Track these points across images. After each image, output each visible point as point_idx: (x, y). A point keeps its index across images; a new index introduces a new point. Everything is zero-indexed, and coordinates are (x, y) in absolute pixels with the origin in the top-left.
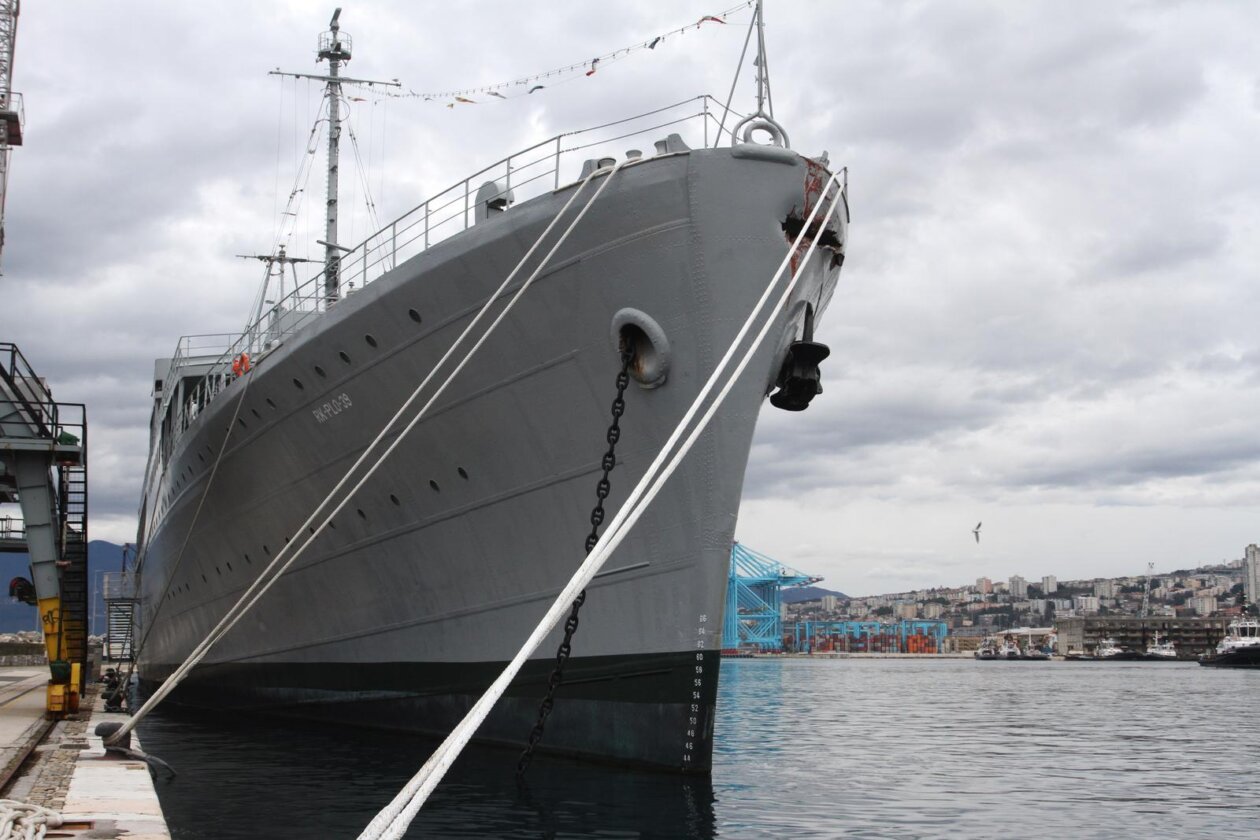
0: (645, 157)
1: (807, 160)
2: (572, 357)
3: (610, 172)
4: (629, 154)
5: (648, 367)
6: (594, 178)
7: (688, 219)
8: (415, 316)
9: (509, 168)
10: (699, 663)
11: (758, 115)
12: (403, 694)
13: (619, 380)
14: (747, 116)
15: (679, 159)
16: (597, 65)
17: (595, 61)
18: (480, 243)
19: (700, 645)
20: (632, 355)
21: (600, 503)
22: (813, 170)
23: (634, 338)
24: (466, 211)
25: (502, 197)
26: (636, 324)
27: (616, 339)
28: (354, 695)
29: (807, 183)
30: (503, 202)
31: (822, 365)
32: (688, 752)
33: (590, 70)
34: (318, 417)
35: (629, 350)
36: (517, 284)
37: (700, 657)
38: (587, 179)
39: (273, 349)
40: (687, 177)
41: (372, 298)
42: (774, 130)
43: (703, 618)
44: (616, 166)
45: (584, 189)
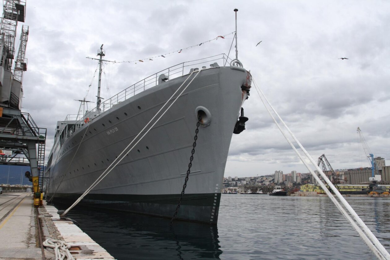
0: (207, 68)
1: (247, 71)
2: (183, 118)
3: (198, 72)
4: (203, 67)
5: (205, 121)
6: (194, 73)
7: (218, 84)
8: (139, 107)
9: (169, 70)
10: (216, 196)
11: (236, 59)
12: (125, 202)
13: (197, 124)
14: (233, 59)
15: (217, 69)
16: (181, 51)
17: (181, 50)
18: (160, 89)
19: (216, 192)
21: (192, 155)
22: (248, 74)
23: (201, 113)
24: (156, 81)
25: (166, 78)
26: (203, 110)
27: (196, 114)
28: (111, 202)
29: (247, 77)
30: (166, 79)
31: (246, 123)
32: (212, 219)
33: (180, 51)
34: (108, 133)
35: (200, 117)
36: (175, 98)
37: (216, 195)
38: (192, 73)
39: (97, 116)
40: (219, 74)
41: (127, 103)
42: (238, 63)
43: (217, 185)
44: (200, 70)
45: (191, 75)
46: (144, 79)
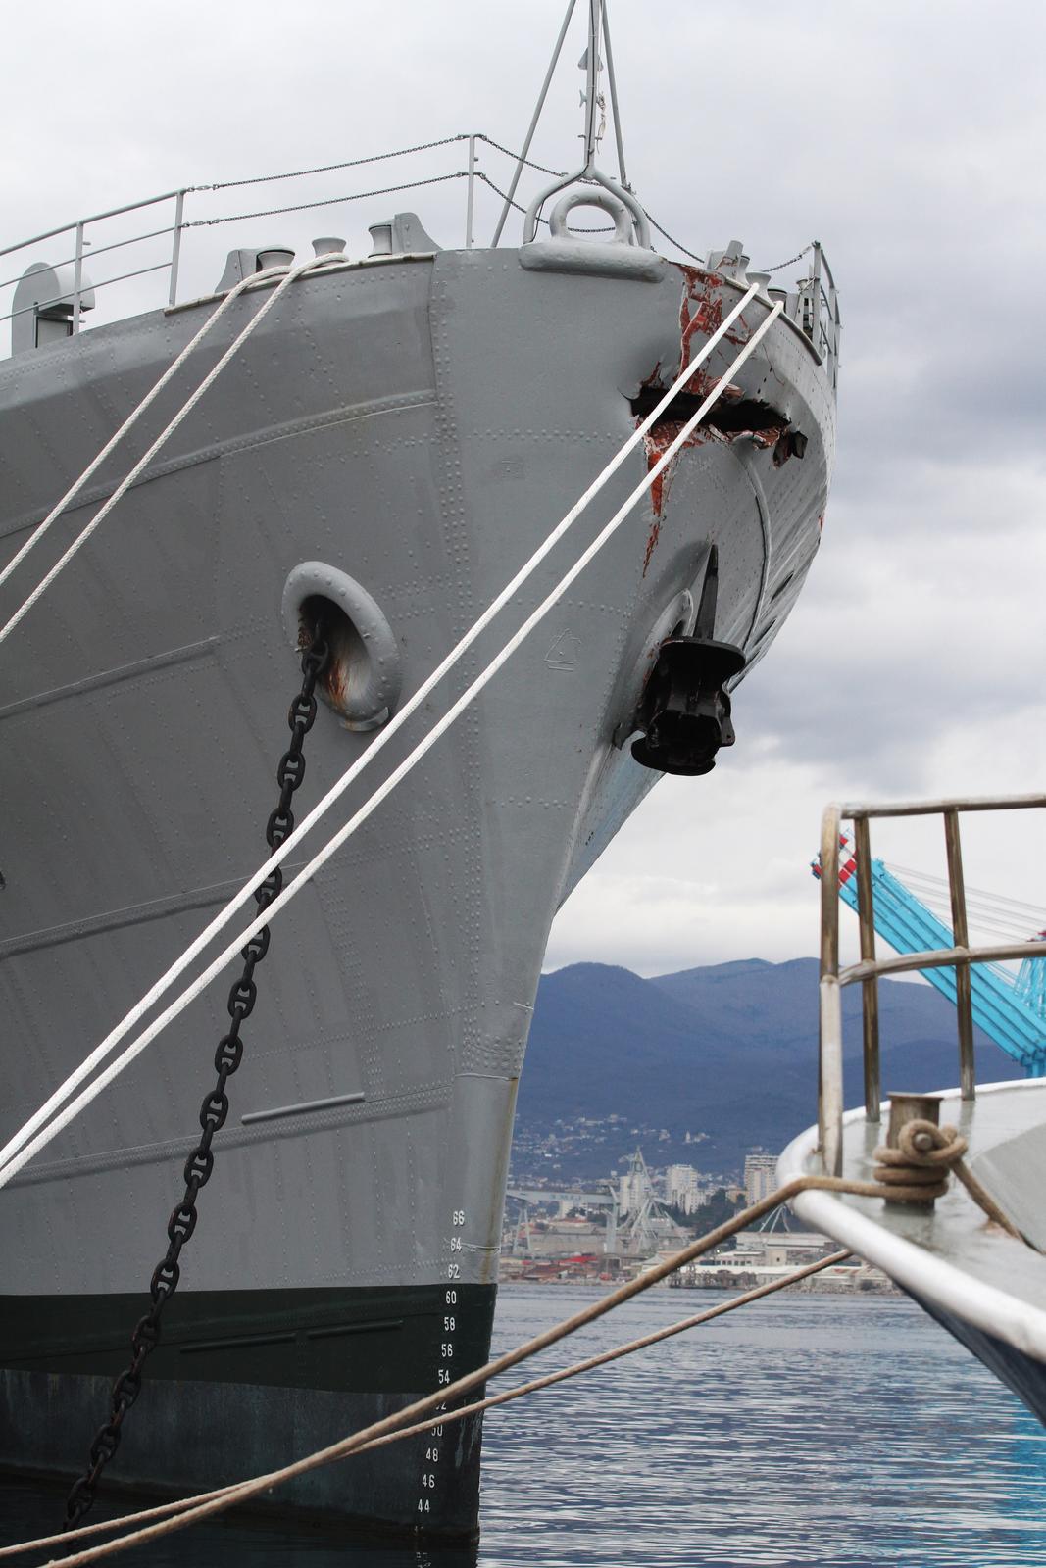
0: (348, 256)
2: (210, 650)
3: (279, 282)
4: (319, 245)
5: (355, 684)
6: (245, 292)
7: (430, 392)
9: (81, 243)
10: (451, 1310)
11: (583, 175)
13: (295, 712)
15: (415, 268)
19: (453, 1273)
20: (323, 658)
22: (699, 288)
23: (327, 624)
26: (331, 596)
27: (293, 624)
29: (686, 316)
32: (426, 1493)
35: (317, 648)
37: (451, 1297)
38: (233, 292)
40: (430, 307)
43: (459, 1217)
44: (297, 266)
45: (229, 308)
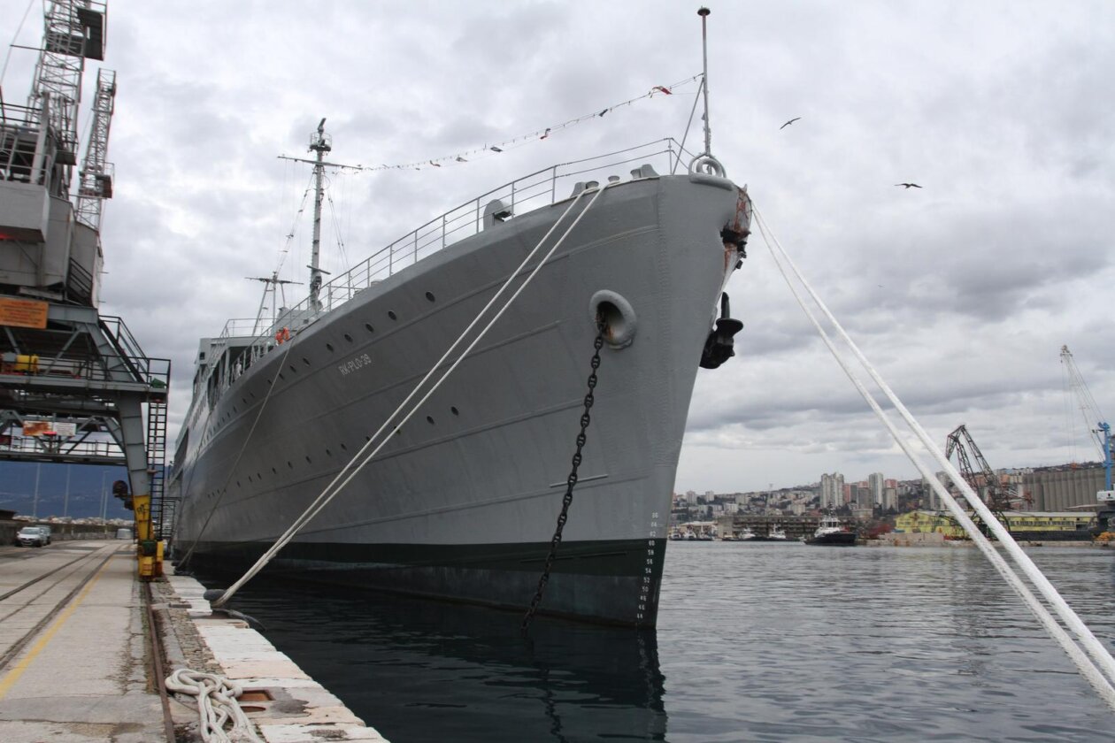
0: (622, 181)
1: (738, 188)
2: (556, 326)
3: (597, 191)
4: (610, 179)
5: (618, 333)
6: (584, 195)
7: (655, 226)
8: (430, 297)
9: (513, 189)
10: (651, 548)
11: (705, 154)
12: (392, 565)
13: (596, 342)
14: (697, 155)
15: (651, 182)
16: (549, 133)
17: (548, 130)
18: (488, 243)
19: (652, 534)
20: (605, 324)
21: (583, 430)
22: (742, 195)
23: (608, 311)
24: (478, 220)
25: (506, 210)
26: (611, 301)
27: (594, 313)
28: (353, 565)
29: (738, 204)
30: (506, 214)
31: (736, 337)
32: (640, 612)
33: (544, 135)
34: (342, 371)
35: (603, 321)
36: (530, 267)
37: (652, 543)
38: (579, 196)
39: (310, 323)
40: (657, 195)
41: (396, 284)
42: (713, 164)
43: (655, 515)
44: (601, 187)
45: (578, 202)
46: (444, 215)
